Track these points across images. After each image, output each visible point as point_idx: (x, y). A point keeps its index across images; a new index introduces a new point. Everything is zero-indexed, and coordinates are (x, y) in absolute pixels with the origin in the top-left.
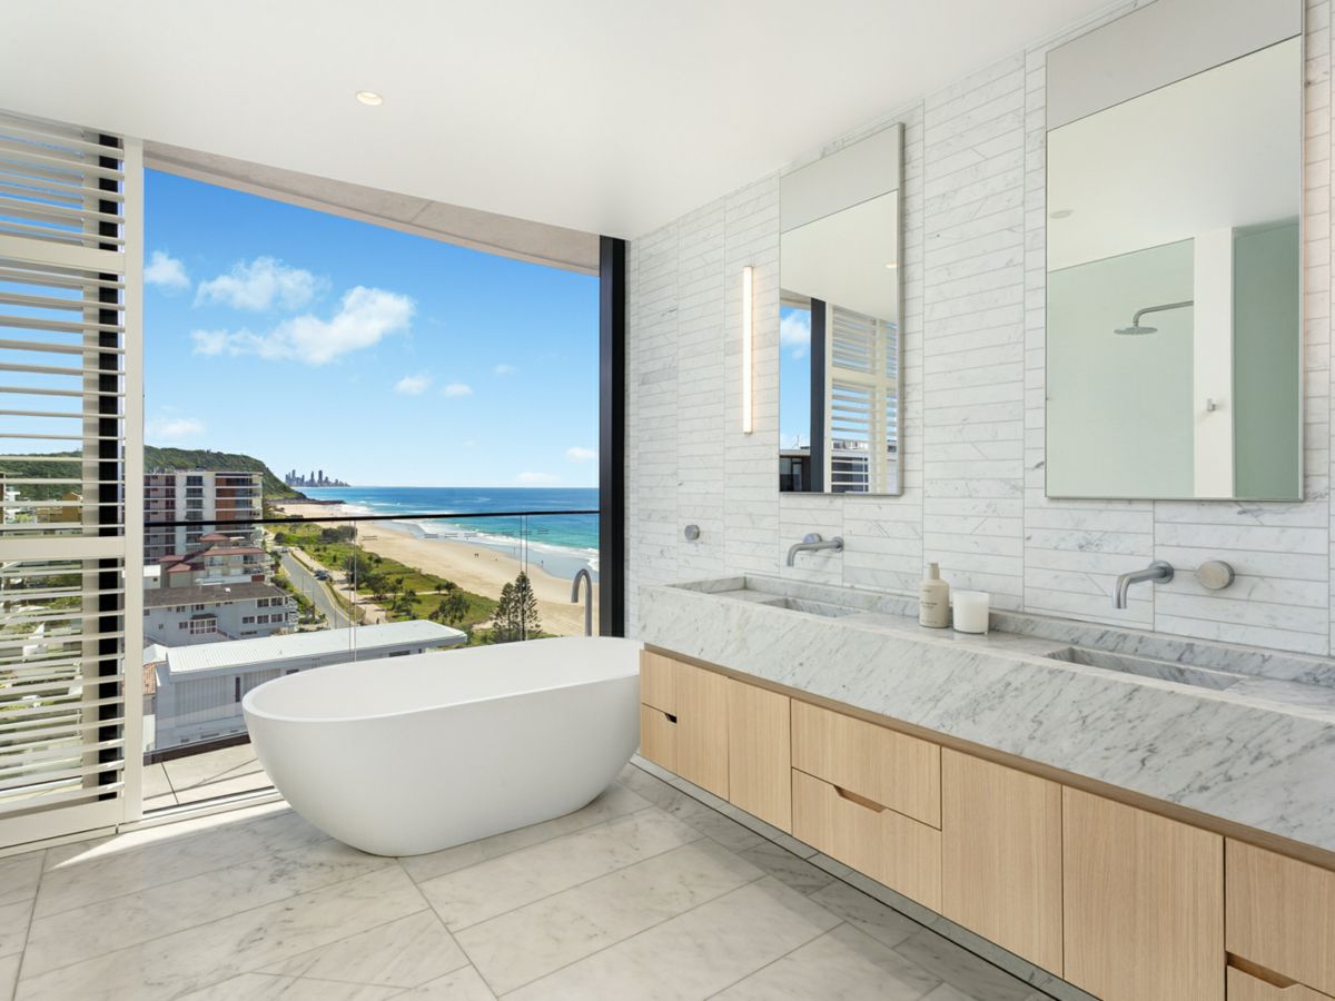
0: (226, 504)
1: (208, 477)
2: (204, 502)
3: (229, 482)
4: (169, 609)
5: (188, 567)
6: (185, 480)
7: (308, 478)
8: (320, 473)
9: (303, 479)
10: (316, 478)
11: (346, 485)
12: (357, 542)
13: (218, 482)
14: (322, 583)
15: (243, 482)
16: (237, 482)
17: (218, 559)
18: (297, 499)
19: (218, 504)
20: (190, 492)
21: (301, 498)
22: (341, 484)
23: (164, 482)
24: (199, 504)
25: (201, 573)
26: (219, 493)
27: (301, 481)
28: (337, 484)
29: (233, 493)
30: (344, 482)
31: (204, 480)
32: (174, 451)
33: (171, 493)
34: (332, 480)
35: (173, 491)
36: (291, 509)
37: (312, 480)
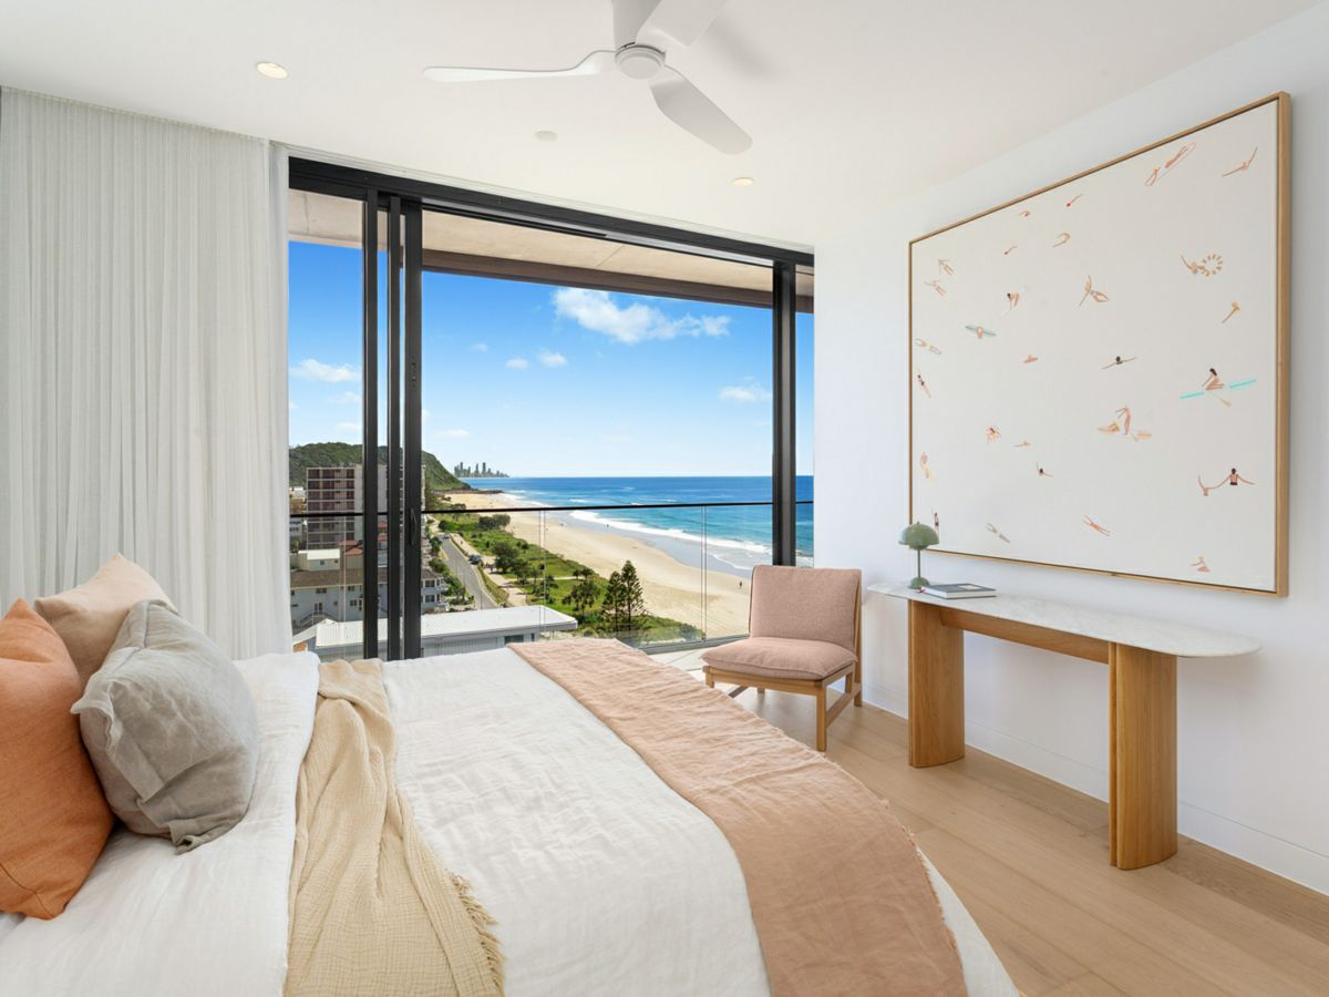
5: (361, 551)
7: (473, 471)
8: (484, 464)
9: (469, 471)
10: (480, 470)
11: (506, 476)
14: (474, 568)
18: (463, 489)
21: (466, 488)
22: (502, 475)
23: (345, 475)
27: (467, 473)
28: (498, 474)
30: (505, 473)
33: (351, 485)
34: (495, 472)
35: (353, 482)
36: (456, 499)
37: (477, 471)
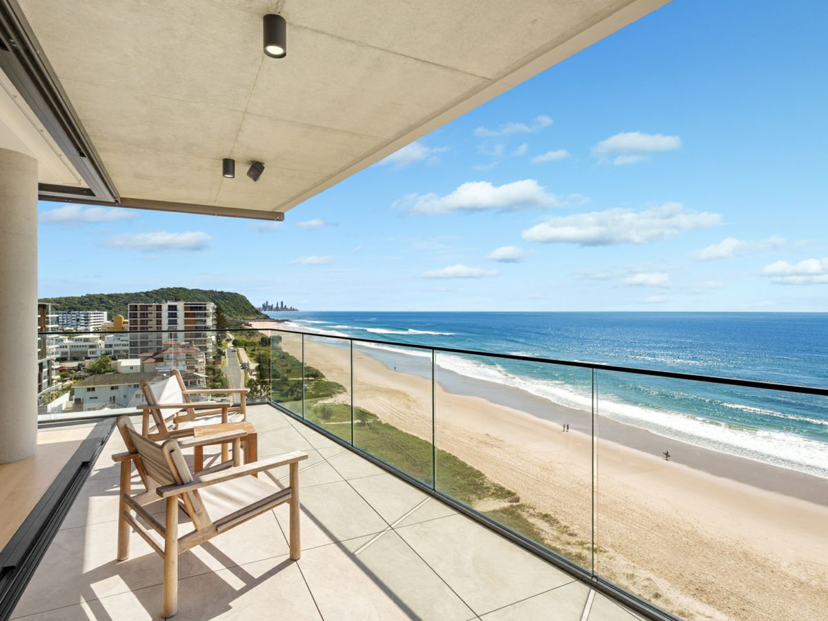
0: (190, 322)
1: (180, 305)
2: (178, 321)
3: (192, 308)
4: (130, 386)
5: (154, 360)
6: (167, 307)
7: (275, 306)
8: (282, 303)
9: (272, 307)
10: (280, 306)
11: (297, 310)
12: (281, 345)
13: (186, 308)
14: (242, 371)
15: (200, 308)
16: (196, 308)
17: (172, 356)
18: (265, 318)
19: (186, 322)
20: (170, 315)
21: (266, 318)
22: (294, 310)
23: (155, 309)
24: (175, 322)
25: (162, 364)
26: (186, 315)
27: (271, 308)
28: (292, 309)
29: (194, 315)
30: (295, 308)
31: (178, 307)
32: (198, 291)
33: (159, 316)
34: (289, 307)
35: (161, 314)
36: (256, 325)
37: (277, 307)
